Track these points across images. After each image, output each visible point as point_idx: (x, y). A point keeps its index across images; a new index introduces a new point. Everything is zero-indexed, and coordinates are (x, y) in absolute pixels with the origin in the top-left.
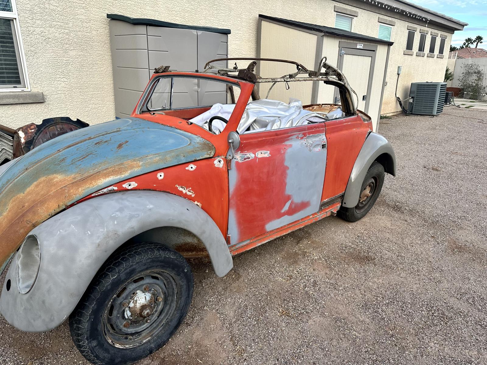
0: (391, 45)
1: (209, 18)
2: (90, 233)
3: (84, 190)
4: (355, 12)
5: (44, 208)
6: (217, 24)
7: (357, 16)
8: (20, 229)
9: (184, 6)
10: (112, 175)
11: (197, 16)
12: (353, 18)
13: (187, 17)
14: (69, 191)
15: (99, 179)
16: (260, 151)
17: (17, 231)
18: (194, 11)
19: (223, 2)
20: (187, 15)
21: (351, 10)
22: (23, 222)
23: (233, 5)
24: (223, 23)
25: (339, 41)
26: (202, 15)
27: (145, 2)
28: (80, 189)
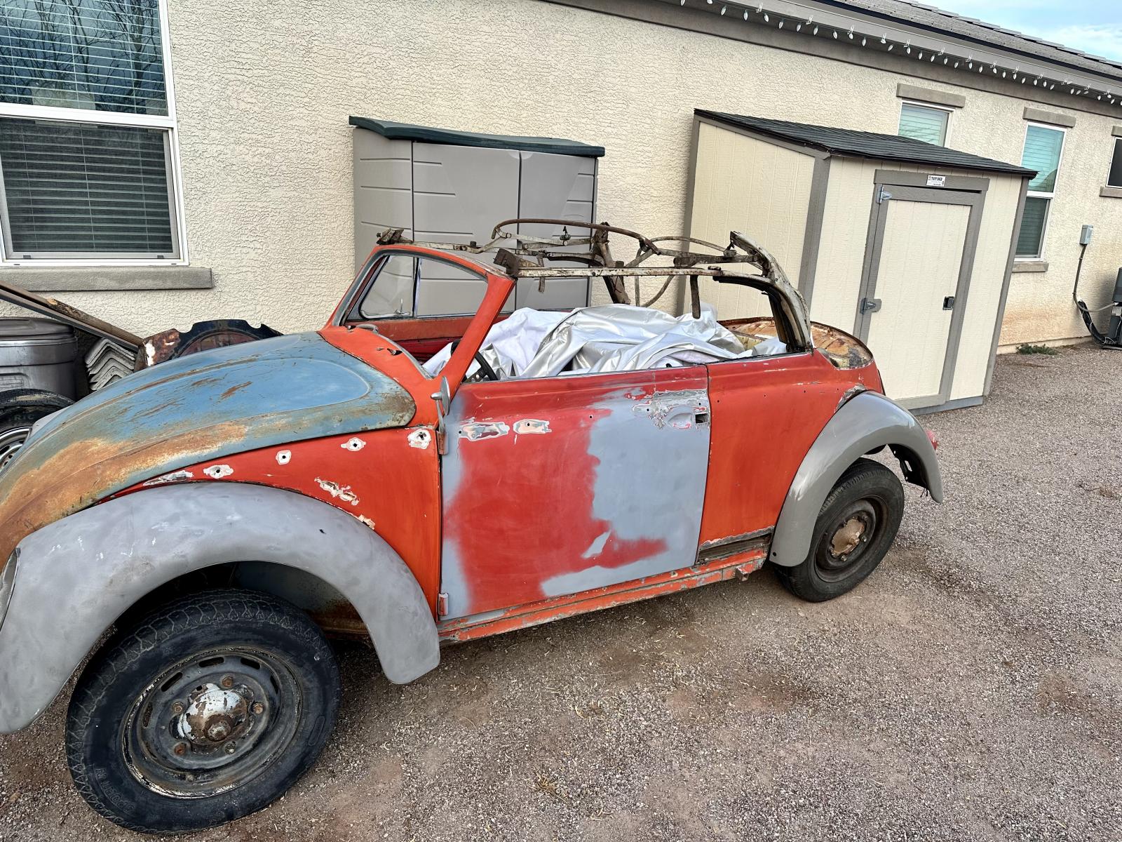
0: (1032, 178)
1: (576, 120)
2: (102, 557)
3: (129, 472)
4: (956, 97)
5: (56, 500)
6: (594, 133)
7: (961, 107)
8: (14, 536)
9: (520, 96)
10: (186, 448)
11: (547, 115)
12: (952, 111)
13: (524, 120)
14: (104, 472)
15: (161, 454)
16: (524, 421)
17: (8, 539)
18: (541, 105)
19: (611, 85)
20: (525, 115)
21: (945, 93)
22: (19, 523)
23: (633, 90)
24: (609, 130)
25: (876, 170)
26: (559, 113)
27: (434, 91)
28: (123, 470)
